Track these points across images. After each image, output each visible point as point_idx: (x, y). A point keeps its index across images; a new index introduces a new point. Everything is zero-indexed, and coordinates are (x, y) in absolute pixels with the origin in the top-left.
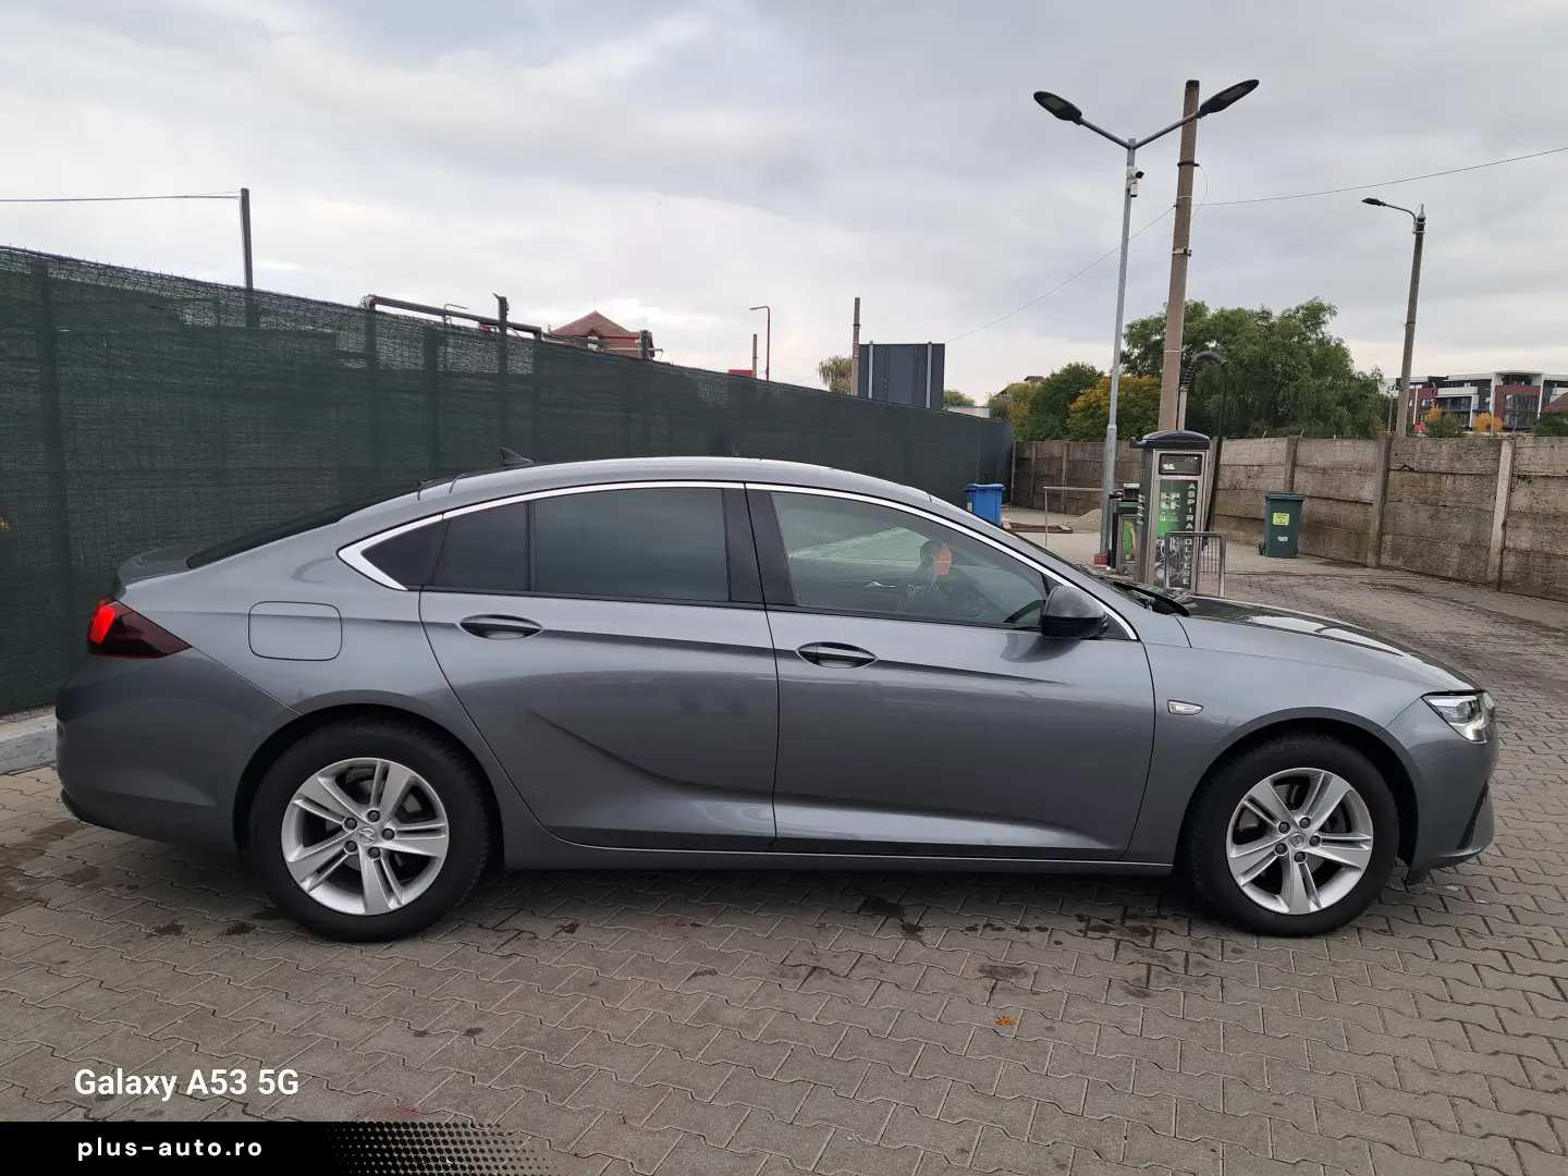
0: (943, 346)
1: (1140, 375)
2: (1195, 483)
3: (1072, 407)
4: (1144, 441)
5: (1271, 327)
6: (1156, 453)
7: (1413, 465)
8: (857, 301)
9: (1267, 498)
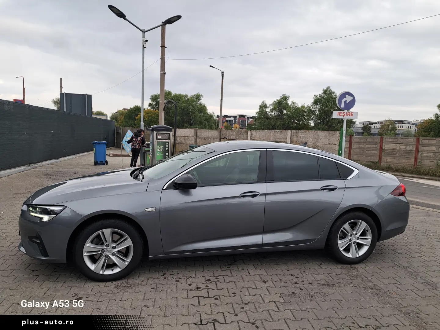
0: (91, 96)
1: (155, 110)
2: (168, 142)
3: (137, 118)
4: (151, 128)
5: (188, 99)
6: (155, 132)
7: (227, 137)
8: (61, 79)
9: (190, 146)
